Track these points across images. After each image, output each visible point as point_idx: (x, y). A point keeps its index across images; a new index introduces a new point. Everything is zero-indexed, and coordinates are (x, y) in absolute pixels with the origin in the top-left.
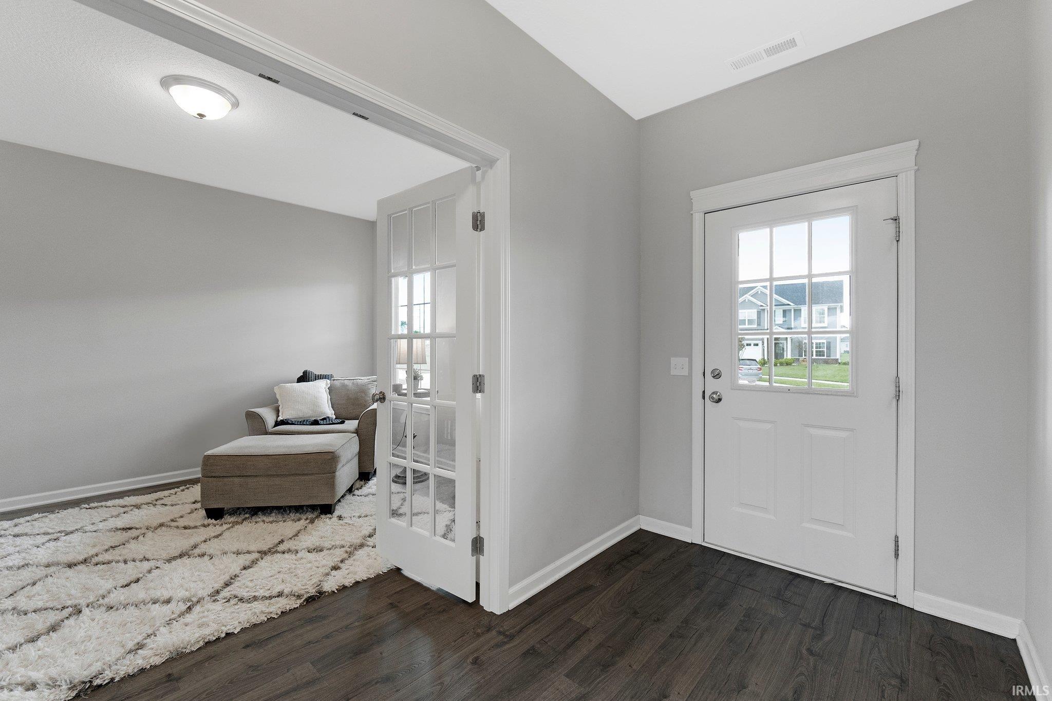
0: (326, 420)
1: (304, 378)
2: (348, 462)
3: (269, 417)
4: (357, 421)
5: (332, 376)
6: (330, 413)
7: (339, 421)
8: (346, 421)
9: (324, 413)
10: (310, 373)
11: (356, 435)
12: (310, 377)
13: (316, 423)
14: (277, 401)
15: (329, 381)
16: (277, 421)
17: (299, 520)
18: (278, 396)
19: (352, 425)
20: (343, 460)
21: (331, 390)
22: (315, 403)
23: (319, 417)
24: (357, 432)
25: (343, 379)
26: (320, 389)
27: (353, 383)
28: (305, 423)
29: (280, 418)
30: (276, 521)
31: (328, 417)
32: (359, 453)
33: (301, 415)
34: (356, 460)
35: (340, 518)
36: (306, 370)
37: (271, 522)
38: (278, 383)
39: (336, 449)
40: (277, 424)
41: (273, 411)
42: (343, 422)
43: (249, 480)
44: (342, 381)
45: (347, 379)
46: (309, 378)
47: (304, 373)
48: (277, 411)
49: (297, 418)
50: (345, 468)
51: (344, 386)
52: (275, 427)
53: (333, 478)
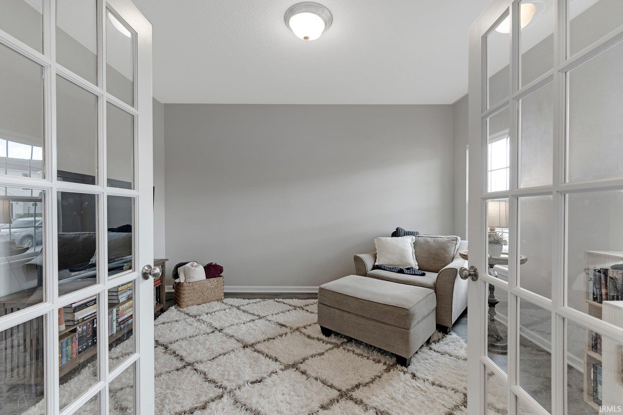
0: (410, 270)
1: (396, 234)
2: (424, 318)
3: (369, 262)
4: (436, 275)
5: (417, 233)
6: (414, 264)
7: (421, 272)
8: (427, 273)
9: (409, 264)
10: (401, 229)
11: (432, 291)
12: (400, 232)
13: (401, 271)
14: (376, 250)
15: (414, 237)
16: (374, 265)
17: (379, 362)
18: (376, 246)
19: (431, 278)
20: (418, 316)
21: (415, 244)
22: (402, 254)
23: (405, 266)
24: (435, 287)
25: (426, 236)
26: (407, 242)
27: (434, 241)
28: (393, 270)
29: (377, 264)
30: (362, 355)
31: (412, 268)
32: (437, 309)
33: (391, 263)
34: (433, 316)
35: (414, 376)
36: (398, 228)
37: (359, 355)
38: (376, 237)
39: (411, 306)
40: (375, 267)
41: (372, 257)
42: (423, 275)
43: (345, 314)
44: (425, 238)
45: (430, 236)
46: (399, 234)
47: (396, 229)
48: (375, 258)
49: (388, 265)
50: (421, 324)
51: (427, 242)
52: (373, 269)
53: (408, 334)
